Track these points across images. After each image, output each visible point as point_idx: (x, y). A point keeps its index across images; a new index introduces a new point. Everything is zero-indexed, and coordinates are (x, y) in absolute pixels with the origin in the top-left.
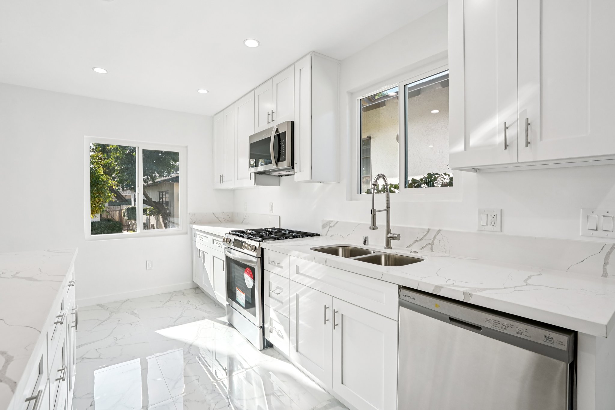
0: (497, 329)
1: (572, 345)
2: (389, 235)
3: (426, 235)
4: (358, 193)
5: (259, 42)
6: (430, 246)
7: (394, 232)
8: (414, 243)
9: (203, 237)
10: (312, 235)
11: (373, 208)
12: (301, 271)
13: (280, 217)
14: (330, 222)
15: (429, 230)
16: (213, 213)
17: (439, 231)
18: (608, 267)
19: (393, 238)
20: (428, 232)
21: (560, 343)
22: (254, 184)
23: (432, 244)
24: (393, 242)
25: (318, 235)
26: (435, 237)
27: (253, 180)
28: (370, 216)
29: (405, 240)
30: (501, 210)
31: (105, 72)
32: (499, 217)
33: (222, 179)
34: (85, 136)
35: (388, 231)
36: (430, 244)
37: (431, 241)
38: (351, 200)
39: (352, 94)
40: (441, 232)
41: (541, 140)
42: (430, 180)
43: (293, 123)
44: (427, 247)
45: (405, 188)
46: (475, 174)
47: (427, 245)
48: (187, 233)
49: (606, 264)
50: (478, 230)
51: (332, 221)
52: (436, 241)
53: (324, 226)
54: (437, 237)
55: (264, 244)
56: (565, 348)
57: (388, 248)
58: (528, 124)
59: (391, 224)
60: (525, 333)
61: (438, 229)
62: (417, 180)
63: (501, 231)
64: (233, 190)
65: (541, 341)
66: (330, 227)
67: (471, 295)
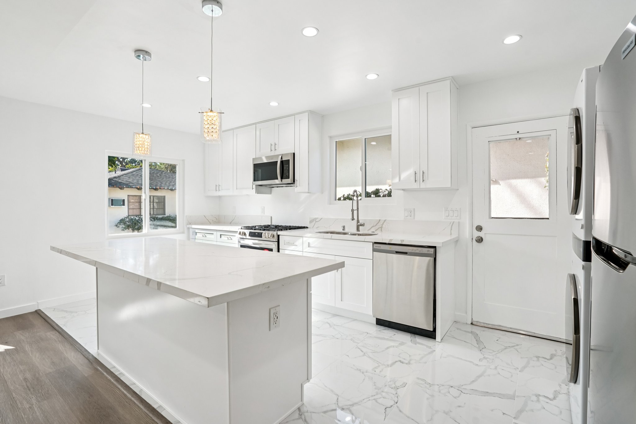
0: (413, 252)
1: (435, 252)
2: (359, 224)
3: (378, 223)
4: (334, 200)
5: (279, 104)
6: (380, 229)
7: (361, 222)
8: (372, 228)
9: (206, 234)
10: (304, 228)
11: (353, 208)
12: (311, 246)
13: (271, 217)
14: (316, 219)
15: (380, 220)
16: (204, 216)
17: (385, 220)
18: (452, 231)
19: (361, 225)
20: (379, 221)
21: (432, 251)
22: (256, 193)
23: (382, 228)
24: (360, 227)
25: (307, 228)
26: (383, 224)
27: (254, 190)
28: (351, 213)
29: (367, 226)
30: (414, 209)
31: (149, 106)
32: (413, 212)
33: (218, 188)
34: (106, 150)
35: (358, 221)
36: (380, 227)
37: (381, 226)
38: (330, 204)
39: (331, 137)
40: (386, 221)
41: (428, 180)
42: (377, 193)
43: (294, 154)
44: (379, 229)
45: (365, 197)
46: (402, 191)
47: (379, 228)
48: (183, 233)
49: (451, 230)
50: (404, 219)
51: (318, 218)
52: (384, 226)
53: (311, 222)
54: (384, 224)
55: (280, 233)
56: (433, 253)
57: (358, 231)
58: (423, 173)
59: (359, 218)
60: (422, 251)
61: (384, 219)
62: (369, 192)
63: (414, 219)
64: (220, 197)
65: (426, 252)
66: (316, 222)
67: (403, 241)
